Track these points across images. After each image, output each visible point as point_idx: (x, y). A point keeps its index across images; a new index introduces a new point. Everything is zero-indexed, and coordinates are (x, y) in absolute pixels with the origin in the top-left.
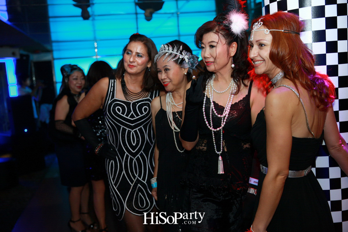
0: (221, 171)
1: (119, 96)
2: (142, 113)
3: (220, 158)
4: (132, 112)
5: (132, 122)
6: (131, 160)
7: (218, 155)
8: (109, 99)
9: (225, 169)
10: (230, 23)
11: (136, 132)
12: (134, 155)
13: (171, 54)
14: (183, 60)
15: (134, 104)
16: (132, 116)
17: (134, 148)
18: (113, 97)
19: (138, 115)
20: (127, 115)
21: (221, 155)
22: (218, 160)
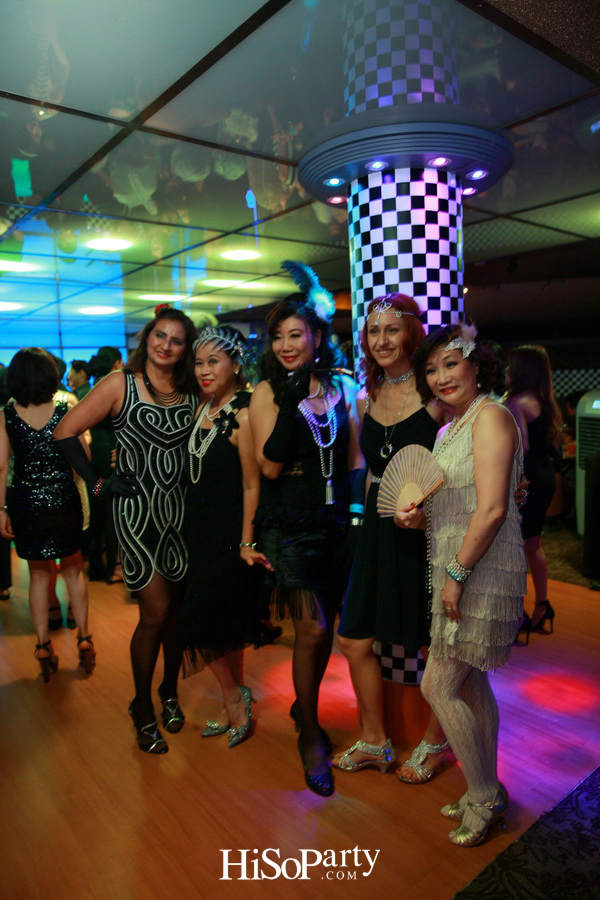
0: (329, 501)
1: (145, 397)
2: (183, 425)
3: (329, 483)
4: (169, 423)
5: (167, 437)
6: (163, 496)
7: (326, 480)
8: (130, 402)
9: (335, 496)
10: (313, 305)
11: (171, 452)
12: (168, 488)
13: (222, 341)
14: (237, 352)
15: (172, 412)
16: (169, 429)
17: (167, 477)
18: (137, 398)
19: (177, 428)
20: (162, 427)
21: (331, 478)
22: (325, 486)
